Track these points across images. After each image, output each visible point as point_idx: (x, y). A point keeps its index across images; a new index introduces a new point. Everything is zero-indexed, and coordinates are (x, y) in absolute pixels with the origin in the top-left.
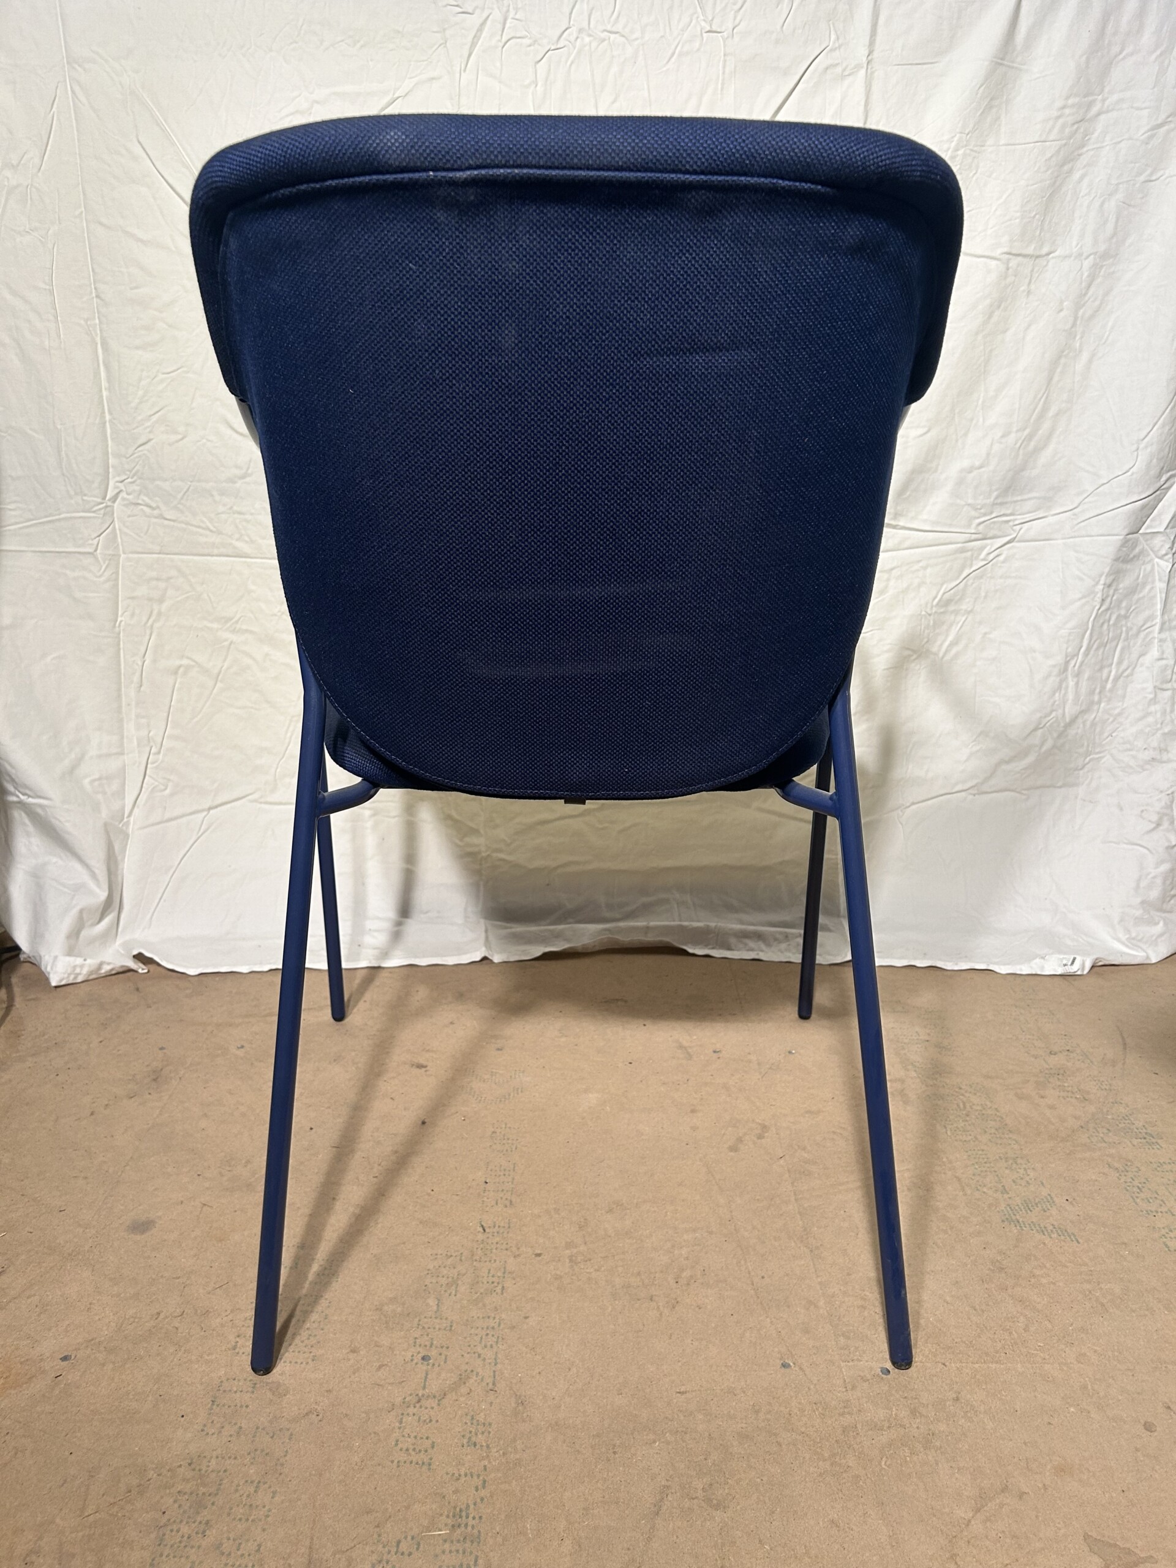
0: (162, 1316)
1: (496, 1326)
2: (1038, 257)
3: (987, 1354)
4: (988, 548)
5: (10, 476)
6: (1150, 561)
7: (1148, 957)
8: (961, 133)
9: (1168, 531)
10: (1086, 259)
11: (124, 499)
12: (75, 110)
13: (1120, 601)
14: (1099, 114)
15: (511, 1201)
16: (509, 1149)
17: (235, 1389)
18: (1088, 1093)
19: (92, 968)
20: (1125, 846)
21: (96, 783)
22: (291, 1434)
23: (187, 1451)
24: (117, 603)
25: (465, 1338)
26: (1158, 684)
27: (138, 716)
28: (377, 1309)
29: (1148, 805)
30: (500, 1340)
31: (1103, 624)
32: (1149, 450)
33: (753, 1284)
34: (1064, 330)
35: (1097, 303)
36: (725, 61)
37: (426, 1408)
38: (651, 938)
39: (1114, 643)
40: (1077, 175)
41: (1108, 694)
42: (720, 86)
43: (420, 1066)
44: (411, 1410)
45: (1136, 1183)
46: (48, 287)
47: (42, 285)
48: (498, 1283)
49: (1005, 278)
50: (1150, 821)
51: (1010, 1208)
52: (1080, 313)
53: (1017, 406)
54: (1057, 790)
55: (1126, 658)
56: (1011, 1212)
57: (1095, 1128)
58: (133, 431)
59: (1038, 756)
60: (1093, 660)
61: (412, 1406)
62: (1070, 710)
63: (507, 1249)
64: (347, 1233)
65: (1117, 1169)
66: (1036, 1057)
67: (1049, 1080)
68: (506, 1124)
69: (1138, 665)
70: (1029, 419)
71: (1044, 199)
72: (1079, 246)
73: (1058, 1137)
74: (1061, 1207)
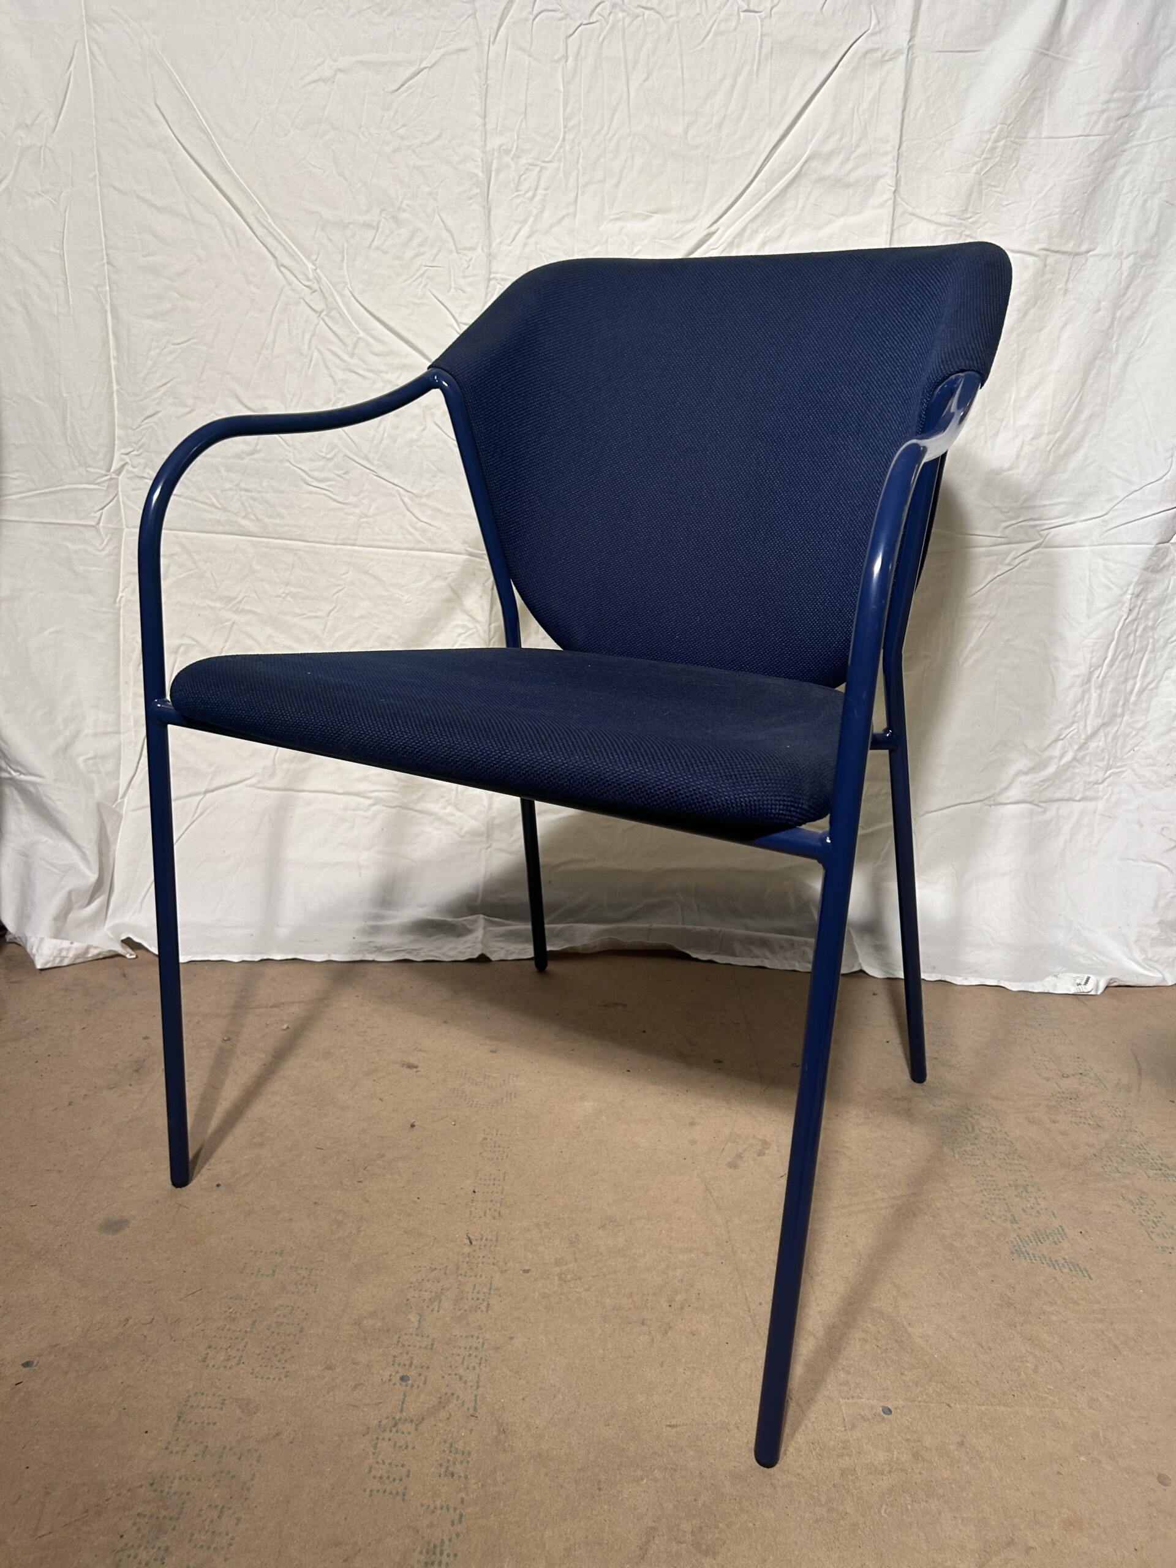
0: (131, 1322)
1: (480, 1346)
2: (1077, 255)
3: (994, 1395)
4: (1013, 553)
5: (14, 444)
7: (1164, 979)
8: (1003, 124)
10: (1126, 258)
11: (129, 472)
12: (92, 71)
13: (1148, 612)
14: (1145, 110)
15: (500, 1213)
16: (500, 1158)
17: (203, 1405)
18: (1101, 1119)
19: (79, 952)
20: (1143, 863)
21: (91, 762)
22: (260, 1457)
23: (149, 1470)
24: (119, 577)
25: (447, 1358)
27: (135, 695)
28: (356, 1323)
29: (1168, 822)
30: (483, 1361)
31: (1129, 634)
33: (749, 1311)
34: (1102, 332)
35: (1136, 304)
36: (762, 42)
37: (403, 1433)
38: (654, 941)
39: (1140, 655)
40: (1119, 172)
41: (1131, 707)
42: (755, 68)
43: (411, 1066)
44: (387, 1435)
45: (1151, 1217)
46: (58, 252)
47: (52, 249)
48: (483, 1300)
49: (1043, 274)
50: (1171, 839)
51: (1020, 1239)
52: (1118, 314)
53: (1049, 407)
54: (1077, 803)
55: (1153, 669)
56: (1020, 1243)
57: (1109, 1157)
58: (141, 403)
59: (1058, 767)
60: (1117, 672)
61: (388, 1430)
62: (1092, 723)
63: (494, 1264)
64: (328, 1240)
65: (1131, 1201)
66: (1048, 1080)
67: (1061, 1104)
68: (497, 1130)
69: (1164, 679)
70: (1062, 422)
71: (1086, 194)
72: (1119, 245)
73: (1070, 1165)
74: (1072, 1239)
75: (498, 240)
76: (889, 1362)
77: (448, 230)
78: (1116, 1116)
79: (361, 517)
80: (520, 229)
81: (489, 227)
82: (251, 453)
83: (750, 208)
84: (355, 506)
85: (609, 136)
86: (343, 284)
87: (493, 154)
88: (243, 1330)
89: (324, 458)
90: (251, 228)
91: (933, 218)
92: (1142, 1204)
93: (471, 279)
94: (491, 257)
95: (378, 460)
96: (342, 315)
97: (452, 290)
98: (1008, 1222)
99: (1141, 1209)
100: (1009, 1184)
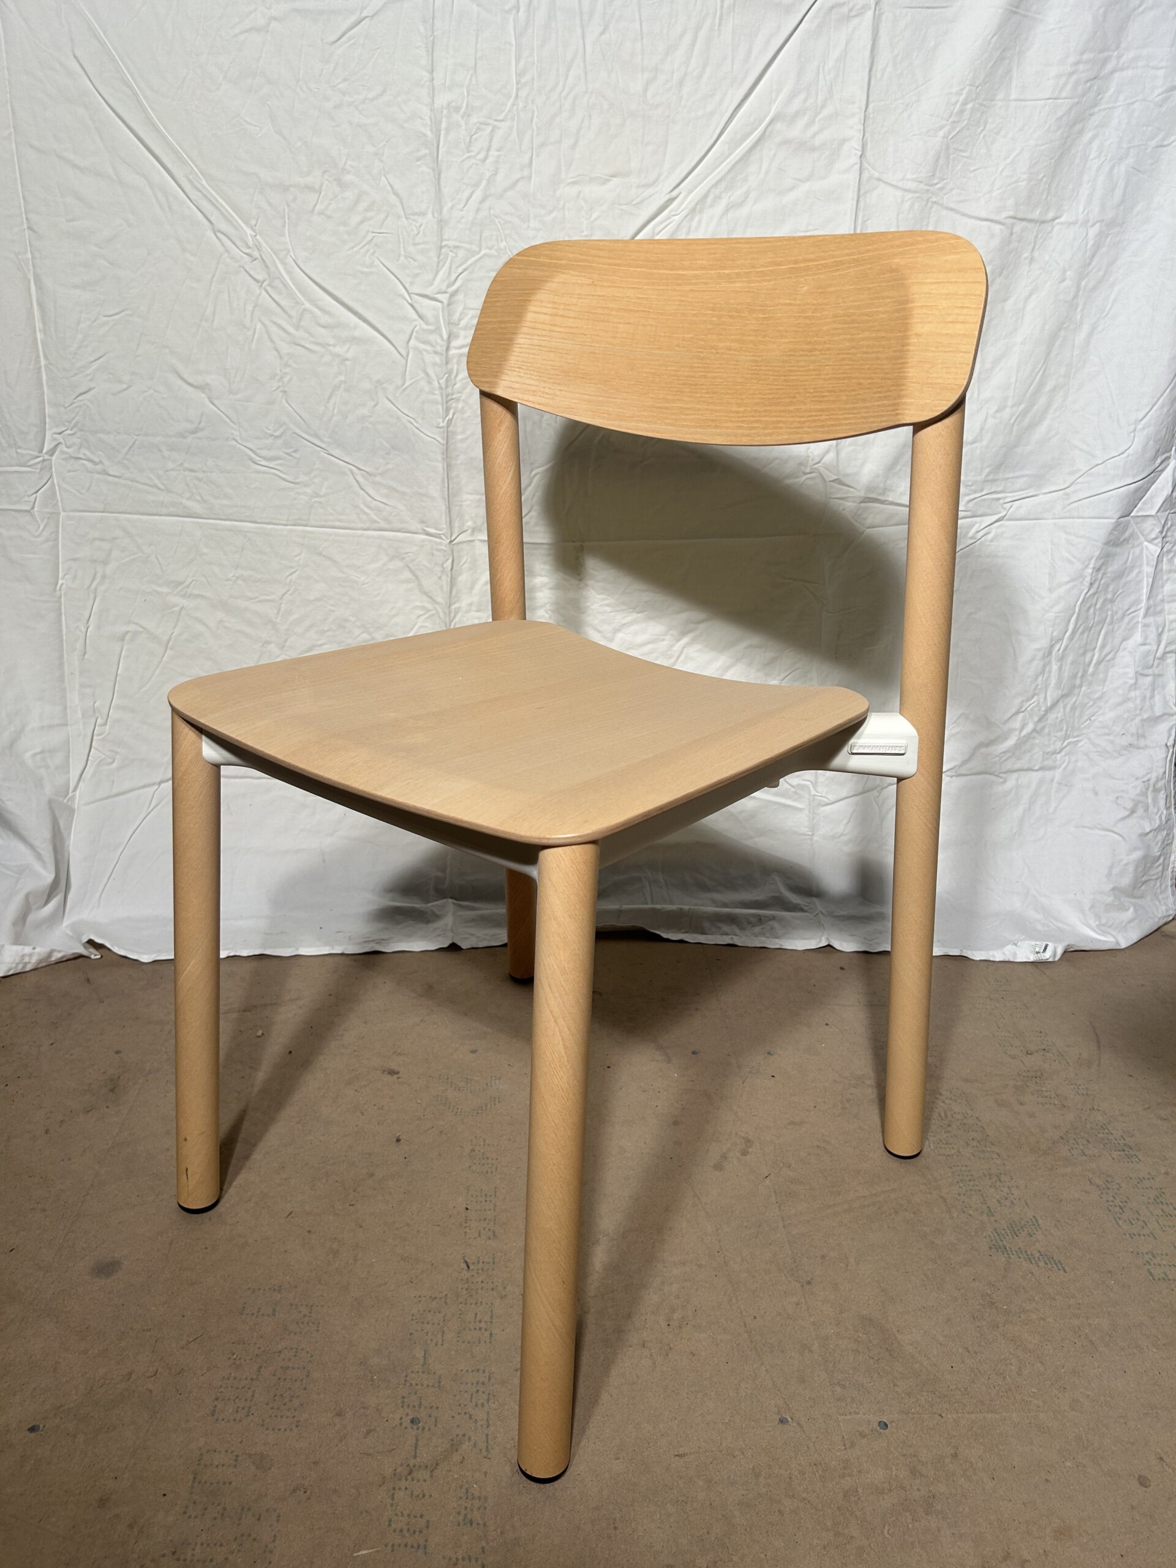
0: (134, 1376)
1: (486, 1381)
2: (1043, 222)
3: (982, 1402)
4: (978, 525)
6: (1138, 545)
7: (1118, 943)
8: (971, 85)
9: (1159, 514)
10: (1094, 224)
11: (60, 453)
13: (1108, 586)
14: (1113, 71)
15: (494, 1232)
16: (490, 1171)
17: (217, 1464)
18: (1066, 1098)
19: (41, 957)
20: (1098, 832)
21: (39, 757)
22: (279, 1516)
23: (170, 1538)
24: (58, 564)
25: (455, 1396)
26: (1139, 669)
27: (82, 686)
28: (361, 1363)
29: (1123, 791)
30: (491, 1395)
31: (1089, 608)
32: (1146, 432)
33: (746, 1327)
34: (1067, 301)
35: (1101, 273)
37: (418, 1481)
38: (623, 923)
39: (1098, 628)
40: (1088, 136)
41: (1090, 678)
43: (392, 1072)
44: (403, 1484)
45: (1117, 1201)
48: (486, 1330)
49: (1009, 243)
50: (1125, 808)
51: (997, 1233)
52: (1083, 284)
53: (1013, 380)
54: (1034, 773)
55: (1110, 640)
56: (998, 1237)
57: (1075, 1139)
58: (72, 378)
59: (1018, 740)
60: (1077, 645)
61: (403, 1478)
62: (1052, 695)
63: (493, 1289)
64: (326, 1272)
65: (1098, 1186)
66: (1014, 1057)
67: (1028, 1084)
68: (484, 1140)
69: (1121, 650)
70: (1025, 394)
71: (1053, 161)
72: (1085, 213)
73: (1039, 1150)
74: (1046, 1230)
75: (450, 205)
76: (881, 1373)
77: (396, 194)
78: (1079, 1094)
79: (312, 496)
80: (472, 193)
81: (439, 190)
82: (194, 432)
83: (711, 173)
84: (306, 486)
85: (564, 94)
86: (285, 252)
87: (442, 112)
88: (249, 1378)
89: (272, 435)
90: (183, 191)
91: (900, 184)
92: (1108, 1190)
93: (422, 246)
94: (442, 223)
95: (329, 438)
96: (285, 285)
97: (402, 258)
98: (985, 1215)
99: (1107, 1194)
100: (983, 1174)
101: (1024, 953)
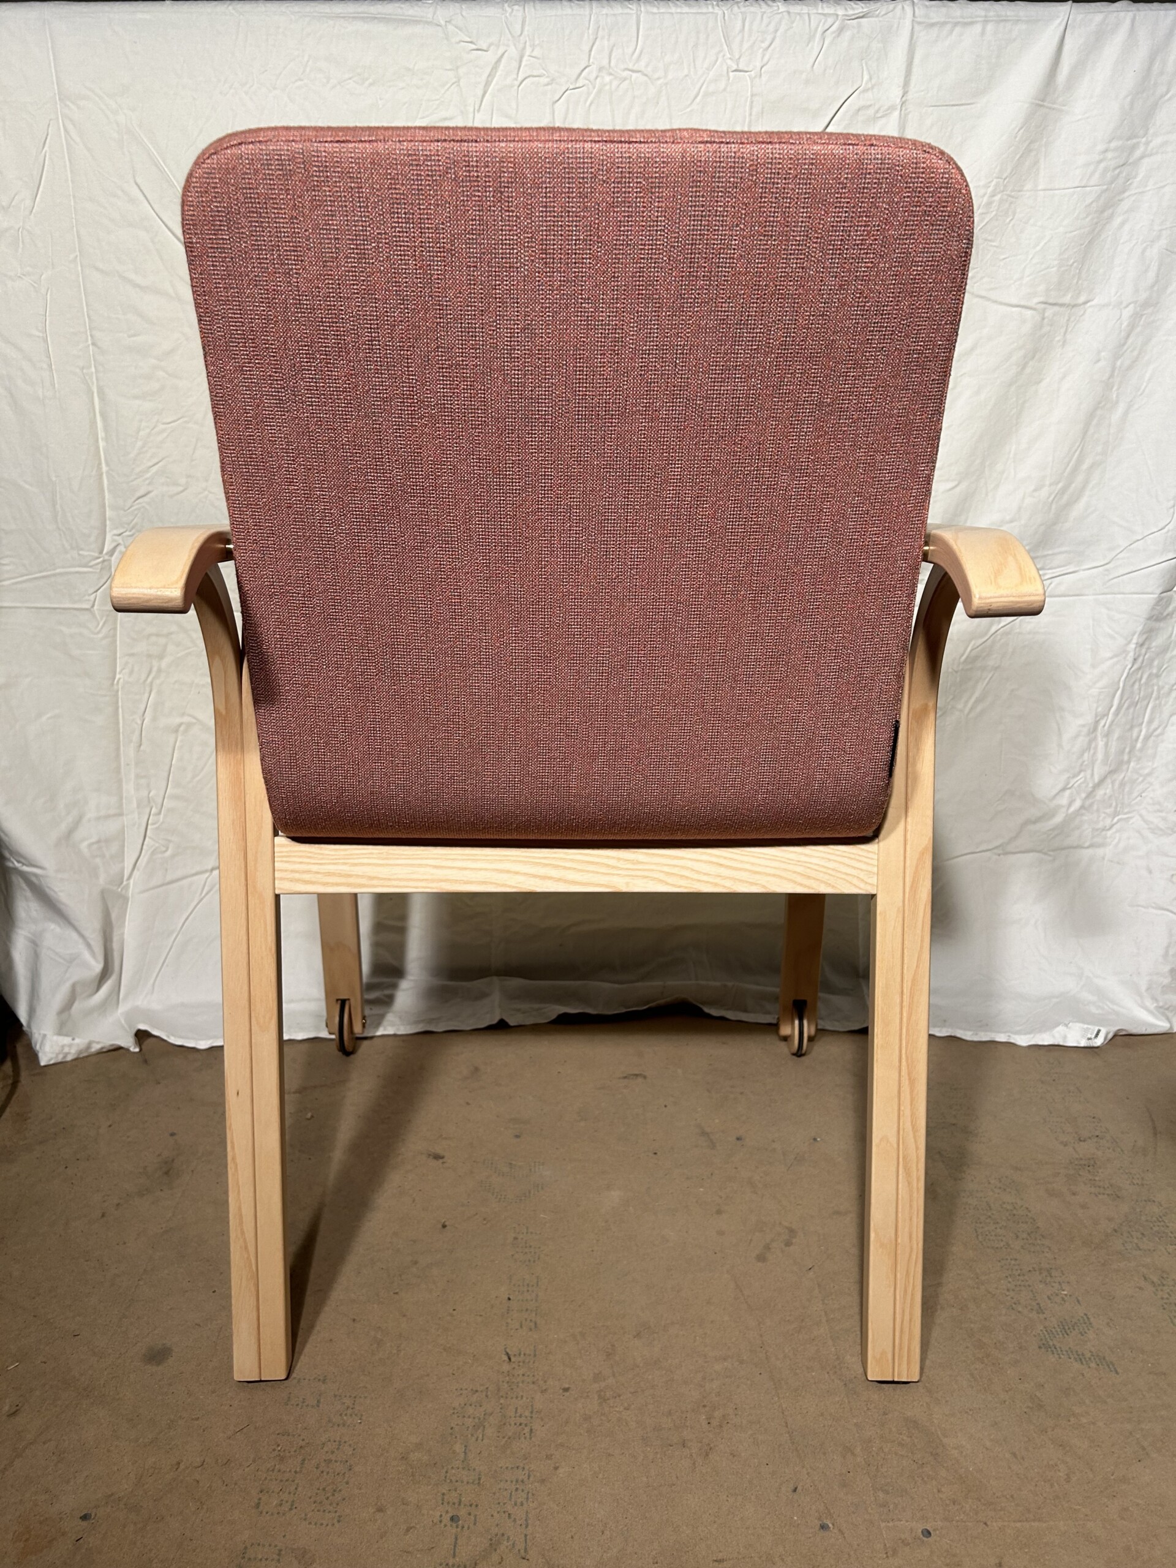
0: (182, 1466)
1: (526, 1479)
2: (1074, 306)
3: (1029, 1511)
8: (998, 178)
12: (68, 149)
13: (1152, 660)
14: (1142, 157)
15: (536, 1324)
16: (532, 1260)
17: (260, 1558)
18: (1120, 1188)
19: (84, 1046)
20: (1153, 910)
21: (95, 846)
24: (115, 659)
25: (494, 1494)
27: (137, 776)
28: (402, 1458)
30: (530, 1495)
31: (1134, 683)
33: (787, 1426)
34: (1101, 381)
35: (1135, 353)
36: (752, 102)
39: (1145, 703)
40: (1117, 221)
41: (1138, 754)
43: (437, 1157)
46: (41, 335)
47: (37, 333)
48: (526, 1425)
49: (1041, 327)
51: (1046, 1331)
52: (1118, 363)
53: (1050, 459)
54: (1084, 849)
55: (1158, 716)
56: (1047, 1336)
57: (1129, 1232)
58: (132, 483)
59: (1066, 816)
60: (1123, 721)
62: (1099, 771)
63: (533, 1383)
64: (370, 1363)
65: (1153, 1282)
66: (1066, 1145)
67: (1081, 1173)
68: (527, 1228)
69: (1169, 726)
70: (1063, 473)
71: (1083, 246)
72: (1118, 294)
73: (1092, 1243)
74: (1098, 1329)
76: (926, 1479)
78: (1134, 1184)
88: (293, 1470)
92: (1164, 1285)
98: (1034, 1312)
99: (1162, 1290)
100: (1033, 1268)
101: (1074, 1036)
